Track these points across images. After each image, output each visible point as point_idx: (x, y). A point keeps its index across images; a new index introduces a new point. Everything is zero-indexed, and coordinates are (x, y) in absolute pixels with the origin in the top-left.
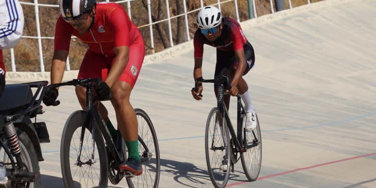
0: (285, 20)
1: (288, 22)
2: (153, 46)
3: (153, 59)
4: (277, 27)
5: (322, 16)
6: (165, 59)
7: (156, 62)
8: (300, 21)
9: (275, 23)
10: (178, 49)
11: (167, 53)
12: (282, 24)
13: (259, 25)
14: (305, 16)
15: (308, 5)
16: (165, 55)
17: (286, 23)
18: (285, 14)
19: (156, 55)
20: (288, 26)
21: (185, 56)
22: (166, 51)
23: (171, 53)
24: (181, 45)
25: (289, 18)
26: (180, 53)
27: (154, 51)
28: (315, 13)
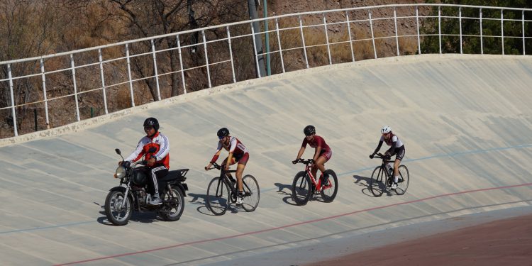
0: (245, 90)
2: (48, 122)
4: (232, 97)
5: (293, 85)
6: (62, 134)
7: (47, 138)
8: (263, 91)
9: (234, 94)
10: (86, 124)
11: (68, 128)
12: (240, 95)
13: (211, 95)
14: (271, 85)
15: (281, 74)
16: (64, 130)
17: (245, 93)
18: (250, 83)
19: (51, 130)
20: (246, 96)
21: (92, 130)
22: (66, 126)
23: (74, 128)
24: (92, 119)
25: (253, 88)
26: (87, 127)
27: (49, 127)
28: (287, 81)
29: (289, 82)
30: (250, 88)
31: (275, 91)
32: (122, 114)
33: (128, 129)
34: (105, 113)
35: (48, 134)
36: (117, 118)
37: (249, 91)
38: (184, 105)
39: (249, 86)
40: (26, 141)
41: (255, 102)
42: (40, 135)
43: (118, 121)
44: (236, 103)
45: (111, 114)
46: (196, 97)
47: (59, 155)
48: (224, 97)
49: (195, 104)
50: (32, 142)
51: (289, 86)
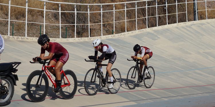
0: (191, 25)
1: (193, 27)
2: (114, 31)
3: (113, 36)
4: (186, 28)
5: (211, 25)
6: (119, 37)
7: (114, 38)
8: (199, 26)
9: (187, 26)
10: (129, 33)
11: (122, 35)
12: (189, 27)
13: (178, 26)
14: (202, 24)
15: (206, 20)
16: (120, 35)
17: (191, 27)
18: (193, 23)
19: (115, 35)
20: (192, 28)
21: (131, 36)
22: (121, 34)
23: (124, 35)
24: (131, 32)
25: (194, 25)
26: (129, 35)
27: (114, 33)
28: (208, 23)
29: (209, 24)
30: (193, 25)
31: (203, 26)
32: (143, 31)
33: (146, 37)
34: (136, 30)
35: (114, 36)
36: (141, 32)
37: (193, 26)
38: (167, 29)
39: (193, 24)
40: (106, 38)
41: (196, 31)
42: (111, 36)
43: (141, 33)
44: (188, 30)
45: (138, 30)
46: (171, 26)
47: (120, 45)
48: (183, 27)
49: (171, 29)
50: (109, 39)
51: (209, 25)
